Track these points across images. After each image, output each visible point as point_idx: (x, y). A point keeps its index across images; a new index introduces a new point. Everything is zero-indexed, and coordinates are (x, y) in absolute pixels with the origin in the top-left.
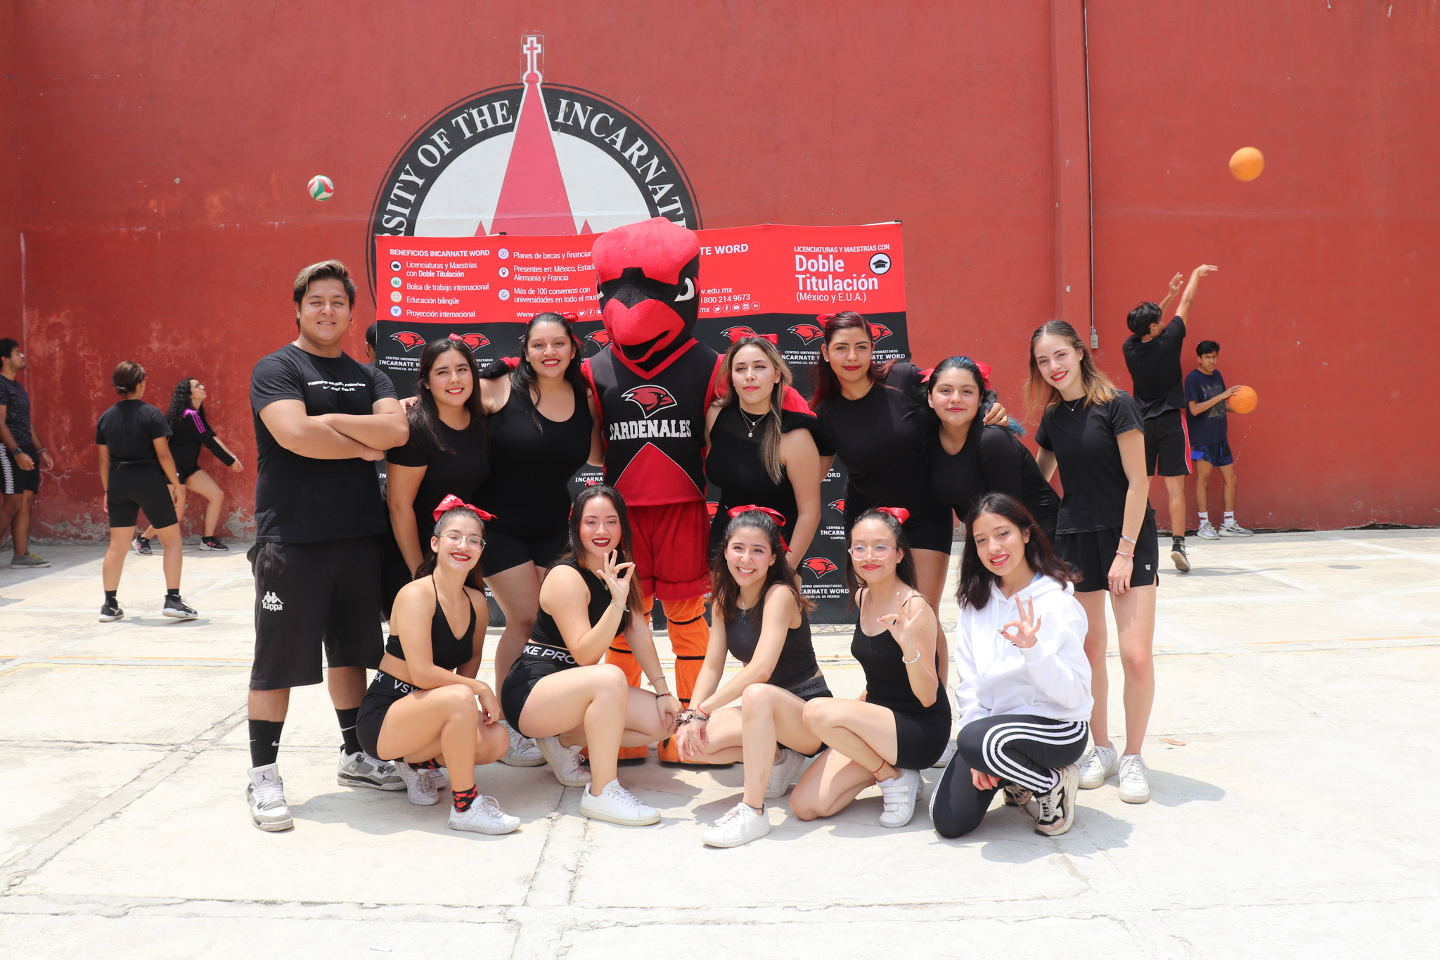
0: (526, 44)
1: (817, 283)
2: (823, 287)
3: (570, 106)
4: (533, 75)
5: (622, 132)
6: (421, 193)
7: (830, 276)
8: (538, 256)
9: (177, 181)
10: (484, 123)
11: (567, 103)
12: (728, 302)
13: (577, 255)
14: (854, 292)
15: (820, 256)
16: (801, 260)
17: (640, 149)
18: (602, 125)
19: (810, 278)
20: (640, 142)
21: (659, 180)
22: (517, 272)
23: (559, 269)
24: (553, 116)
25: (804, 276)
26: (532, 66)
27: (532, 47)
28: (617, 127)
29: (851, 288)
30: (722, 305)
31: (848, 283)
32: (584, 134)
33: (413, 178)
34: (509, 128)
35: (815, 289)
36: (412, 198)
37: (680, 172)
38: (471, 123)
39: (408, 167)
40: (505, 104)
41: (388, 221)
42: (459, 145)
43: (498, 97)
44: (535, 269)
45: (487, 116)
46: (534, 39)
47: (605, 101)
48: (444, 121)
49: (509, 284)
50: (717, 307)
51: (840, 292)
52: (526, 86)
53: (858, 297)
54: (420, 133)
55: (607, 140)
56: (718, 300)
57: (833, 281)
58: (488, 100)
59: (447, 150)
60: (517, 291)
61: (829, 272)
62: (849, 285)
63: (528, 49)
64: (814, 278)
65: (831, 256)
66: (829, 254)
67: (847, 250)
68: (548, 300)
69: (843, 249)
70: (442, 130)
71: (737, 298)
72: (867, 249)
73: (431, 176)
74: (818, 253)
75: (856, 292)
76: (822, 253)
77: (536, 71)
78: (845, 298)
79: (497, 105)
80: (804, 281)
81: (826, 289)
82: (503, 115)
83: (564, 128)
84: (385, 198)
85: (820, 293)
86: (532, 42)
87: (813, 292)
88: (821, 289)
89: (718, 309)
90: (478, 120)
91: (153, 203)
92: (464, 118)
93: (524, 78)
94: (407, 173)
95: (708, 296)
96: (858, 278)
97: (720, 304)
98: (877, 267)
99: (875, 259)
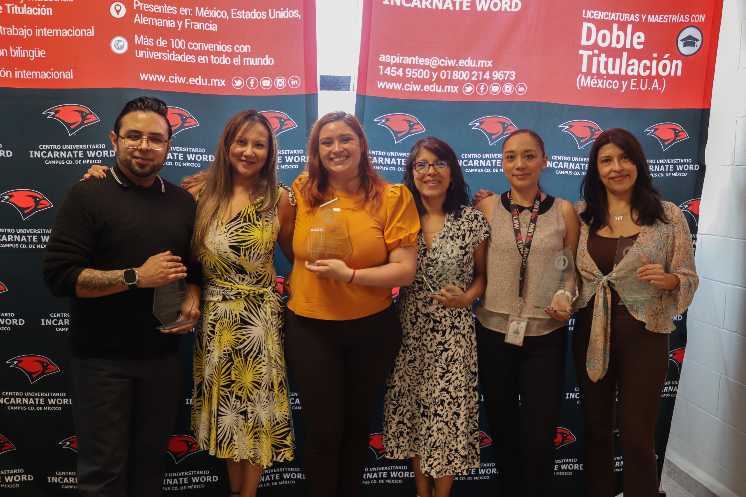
1: (606, 63)
2: (614, 69)
7: (625, 54)
12: (484, 81)
14: (651, 78)
15: (615, 26)
16: (589, 30)
19: (599, 56)
25: (590, 53)
29: (648, 72)
30: (476, 84)
31: (645, 64)
35: (603, 71)
50: (468, 86)
51: (633, 77)
53: (655, 85)
56: (471, 76)
57: (628, 61)
61: (624, 49)
62: (646, 68)
64: (603, 55)
65: (630, 27)
66: (627, 23)
67: (652, 19)
69: (647, 18)
71: (498, 75)
72: (675, 19)
74: (613, 21)
75: (654, 78)
76: (618, 22)
78: (638, 85)
80: (590, 58)
81: (617, 72)
85: (608, 76)
87: (599, 76)
88: (611, 72)
89: (469, 89)
95: (459, 69)
96: (659, 59)
97: (473, 82)
98: (685, 45)
99: (685, 34)
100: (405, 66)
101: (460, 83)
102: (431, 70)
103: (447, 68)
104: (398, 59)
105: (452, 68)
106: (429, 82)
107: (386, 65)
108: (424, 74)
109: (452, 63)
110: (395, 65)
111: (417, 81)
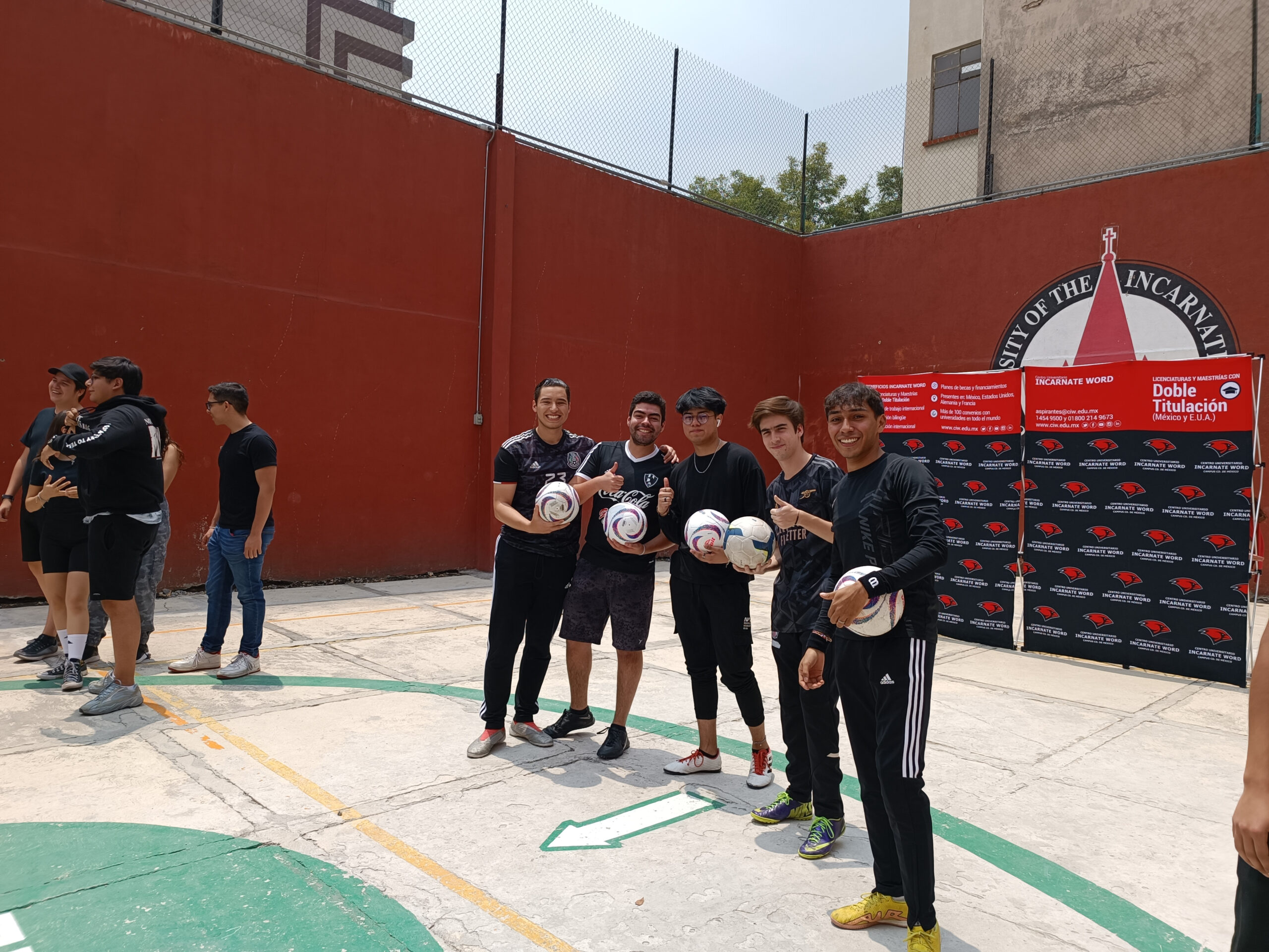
0: (1105, 233)
1: (1171, 406)
2: (1176, 409)
3: (1137, 275)
4: (1109, 255)
5: (1177, 290)
6: (1026, 343)
7: (1183, 401)
8: (956, 388)
9: (880, 342)
10: (1072, 292)
11: (1135, 272)
12: (1094, 420)
13: (982, 388)
14: (1204, 414)
15: (1175, 385)
16: (1158, 388)
17: (1192, 300)
18: (1162, 287)
19: (1166, 402)
20: (1191, 296)
21: (1205, 324)
22: (943, 398)
23: (969, 397)
24: (1123, 282)
25: (1160, 401)
26: (1109, 249)
27: (1110, 235)
28: (1173, 286)
29: (1201, 410)
30: (1089, 422)
31: (1199, 406)
32: (1148, 294)
33: (1021, 333)
34: (1090, 294)
35: (1169, 411)
36: (1019, 346)
37: (1225, 315)
38: (1062, 294)
39: (1018, 326)
40: (1087, 278)
41: (1003, 362)
42: (1053, 309)
43: (1082, 274)
44: (954, 397)
45: (1074, 288)
46: (1111, 229)
47: (1164, 268)
48: (1044, 294)
49: (938, 406)
51: (1191, 413)
52: (1104, 263)
53: (1207, 417)
54: (1027, 303)
55: (1165, 296)
56: (1086, 418)
57: (1186, 403)
58: (1076, 277)
59: (1044, 313)
60: (943, 411)
61: (1182, 397)
62: (1199, 408)
63: (1106, 237)
64: (1169, 402)
65: (1185, 385)
66: (1183, 382)
67: (1200, 379)
68: (961, 418)
69: (1196, 379)
70: (1042, 300)
71: (1102, 417)
72: (1217, 378)
73: (1033, 331)
74: (1173, 382)
75: (1206, 413)
76: (1177, 382)
77: (1111, 252)
78: (1195, 417)
79: (1082, 279)
80: (1160, 404)
81: (1179, 410)
82: (1086, 286)
83: (1131, 291)
84: (1003, 348)
85: (1174, 414)
86: (1109, 231)
87: (1167, 413)
88: (1175, 411)
89: (1085, 425)
90: (1067, 291)
91: (866, 356)
92: (1058, 291)
93: (1103, 258)
94: (1017, 330)
95: (1078, 415)
96: (1208, 402)
97: (1088, 421)
98: (1227, 393)
99: (1226, 386)
100: (1049, 415)
101: (1080, 423)
102: (1063, 416)
103: (1071, 415)
104: (1046, 412)
105: (1074, 415)
106: (1062, 422)
107: (1039, 415)
108: (1059, 418)
109: (1074, 412)
110: (1044, 415)
111: (1056, 422)
